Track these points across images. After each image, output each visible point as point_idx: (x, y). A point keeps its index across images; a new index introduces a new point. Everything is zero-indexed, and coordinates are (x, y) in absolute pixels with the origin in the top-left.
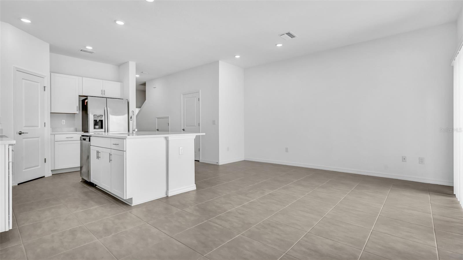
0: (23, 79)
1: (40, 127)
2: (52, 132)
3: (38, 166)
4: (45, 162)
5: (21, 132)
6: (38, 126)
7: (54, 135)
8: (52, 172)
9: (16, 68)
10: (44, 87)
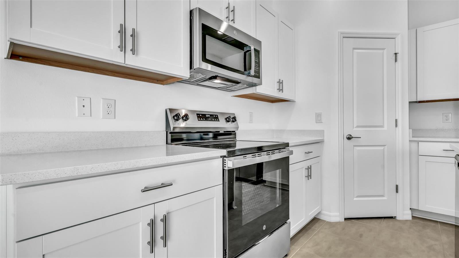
0: (354, 49)
1: (385, 128)
2: (413, 137)
3: (382, 196)
4: (397, 192)
5: (351, 136)
6: (382, 126)
7: (418, 142)
8: (412, 212)
9: (342, 33)
10: (396, 54)
